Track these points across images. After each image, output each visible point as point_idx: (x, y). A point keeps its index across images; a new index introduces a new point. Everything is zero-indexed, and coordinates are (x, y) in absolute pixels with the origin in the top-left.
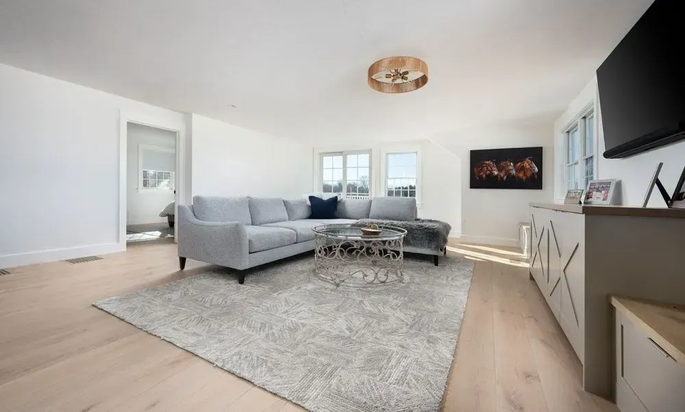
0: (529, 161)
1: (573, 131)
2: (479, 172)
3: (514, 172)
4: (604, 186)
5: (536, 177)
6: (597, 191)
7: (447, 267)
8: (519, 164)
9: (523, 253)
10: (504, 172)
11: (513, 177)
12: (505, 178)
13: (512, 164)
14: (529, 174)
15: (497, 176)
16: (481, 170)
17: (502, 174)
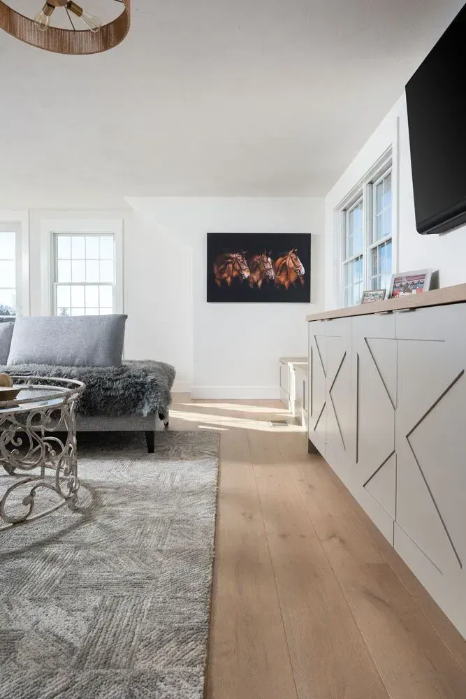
0: (293, 255)
1: (351, 209)
2: (221, 272)
3: (272, 273)
4: (415, 282)
5: (303, 282)
6: (404, 291)
7: (172, 452)
8: (280, 260)
9: (288, 409)
10: (258, 273)
11: (272, 281)
12: (260, 283)
13: (269, 260)
14: (293, 277)
15: (247, 280)
16: (225, 268)
17: (255, 277)
